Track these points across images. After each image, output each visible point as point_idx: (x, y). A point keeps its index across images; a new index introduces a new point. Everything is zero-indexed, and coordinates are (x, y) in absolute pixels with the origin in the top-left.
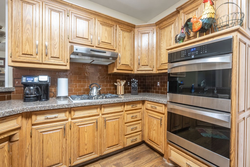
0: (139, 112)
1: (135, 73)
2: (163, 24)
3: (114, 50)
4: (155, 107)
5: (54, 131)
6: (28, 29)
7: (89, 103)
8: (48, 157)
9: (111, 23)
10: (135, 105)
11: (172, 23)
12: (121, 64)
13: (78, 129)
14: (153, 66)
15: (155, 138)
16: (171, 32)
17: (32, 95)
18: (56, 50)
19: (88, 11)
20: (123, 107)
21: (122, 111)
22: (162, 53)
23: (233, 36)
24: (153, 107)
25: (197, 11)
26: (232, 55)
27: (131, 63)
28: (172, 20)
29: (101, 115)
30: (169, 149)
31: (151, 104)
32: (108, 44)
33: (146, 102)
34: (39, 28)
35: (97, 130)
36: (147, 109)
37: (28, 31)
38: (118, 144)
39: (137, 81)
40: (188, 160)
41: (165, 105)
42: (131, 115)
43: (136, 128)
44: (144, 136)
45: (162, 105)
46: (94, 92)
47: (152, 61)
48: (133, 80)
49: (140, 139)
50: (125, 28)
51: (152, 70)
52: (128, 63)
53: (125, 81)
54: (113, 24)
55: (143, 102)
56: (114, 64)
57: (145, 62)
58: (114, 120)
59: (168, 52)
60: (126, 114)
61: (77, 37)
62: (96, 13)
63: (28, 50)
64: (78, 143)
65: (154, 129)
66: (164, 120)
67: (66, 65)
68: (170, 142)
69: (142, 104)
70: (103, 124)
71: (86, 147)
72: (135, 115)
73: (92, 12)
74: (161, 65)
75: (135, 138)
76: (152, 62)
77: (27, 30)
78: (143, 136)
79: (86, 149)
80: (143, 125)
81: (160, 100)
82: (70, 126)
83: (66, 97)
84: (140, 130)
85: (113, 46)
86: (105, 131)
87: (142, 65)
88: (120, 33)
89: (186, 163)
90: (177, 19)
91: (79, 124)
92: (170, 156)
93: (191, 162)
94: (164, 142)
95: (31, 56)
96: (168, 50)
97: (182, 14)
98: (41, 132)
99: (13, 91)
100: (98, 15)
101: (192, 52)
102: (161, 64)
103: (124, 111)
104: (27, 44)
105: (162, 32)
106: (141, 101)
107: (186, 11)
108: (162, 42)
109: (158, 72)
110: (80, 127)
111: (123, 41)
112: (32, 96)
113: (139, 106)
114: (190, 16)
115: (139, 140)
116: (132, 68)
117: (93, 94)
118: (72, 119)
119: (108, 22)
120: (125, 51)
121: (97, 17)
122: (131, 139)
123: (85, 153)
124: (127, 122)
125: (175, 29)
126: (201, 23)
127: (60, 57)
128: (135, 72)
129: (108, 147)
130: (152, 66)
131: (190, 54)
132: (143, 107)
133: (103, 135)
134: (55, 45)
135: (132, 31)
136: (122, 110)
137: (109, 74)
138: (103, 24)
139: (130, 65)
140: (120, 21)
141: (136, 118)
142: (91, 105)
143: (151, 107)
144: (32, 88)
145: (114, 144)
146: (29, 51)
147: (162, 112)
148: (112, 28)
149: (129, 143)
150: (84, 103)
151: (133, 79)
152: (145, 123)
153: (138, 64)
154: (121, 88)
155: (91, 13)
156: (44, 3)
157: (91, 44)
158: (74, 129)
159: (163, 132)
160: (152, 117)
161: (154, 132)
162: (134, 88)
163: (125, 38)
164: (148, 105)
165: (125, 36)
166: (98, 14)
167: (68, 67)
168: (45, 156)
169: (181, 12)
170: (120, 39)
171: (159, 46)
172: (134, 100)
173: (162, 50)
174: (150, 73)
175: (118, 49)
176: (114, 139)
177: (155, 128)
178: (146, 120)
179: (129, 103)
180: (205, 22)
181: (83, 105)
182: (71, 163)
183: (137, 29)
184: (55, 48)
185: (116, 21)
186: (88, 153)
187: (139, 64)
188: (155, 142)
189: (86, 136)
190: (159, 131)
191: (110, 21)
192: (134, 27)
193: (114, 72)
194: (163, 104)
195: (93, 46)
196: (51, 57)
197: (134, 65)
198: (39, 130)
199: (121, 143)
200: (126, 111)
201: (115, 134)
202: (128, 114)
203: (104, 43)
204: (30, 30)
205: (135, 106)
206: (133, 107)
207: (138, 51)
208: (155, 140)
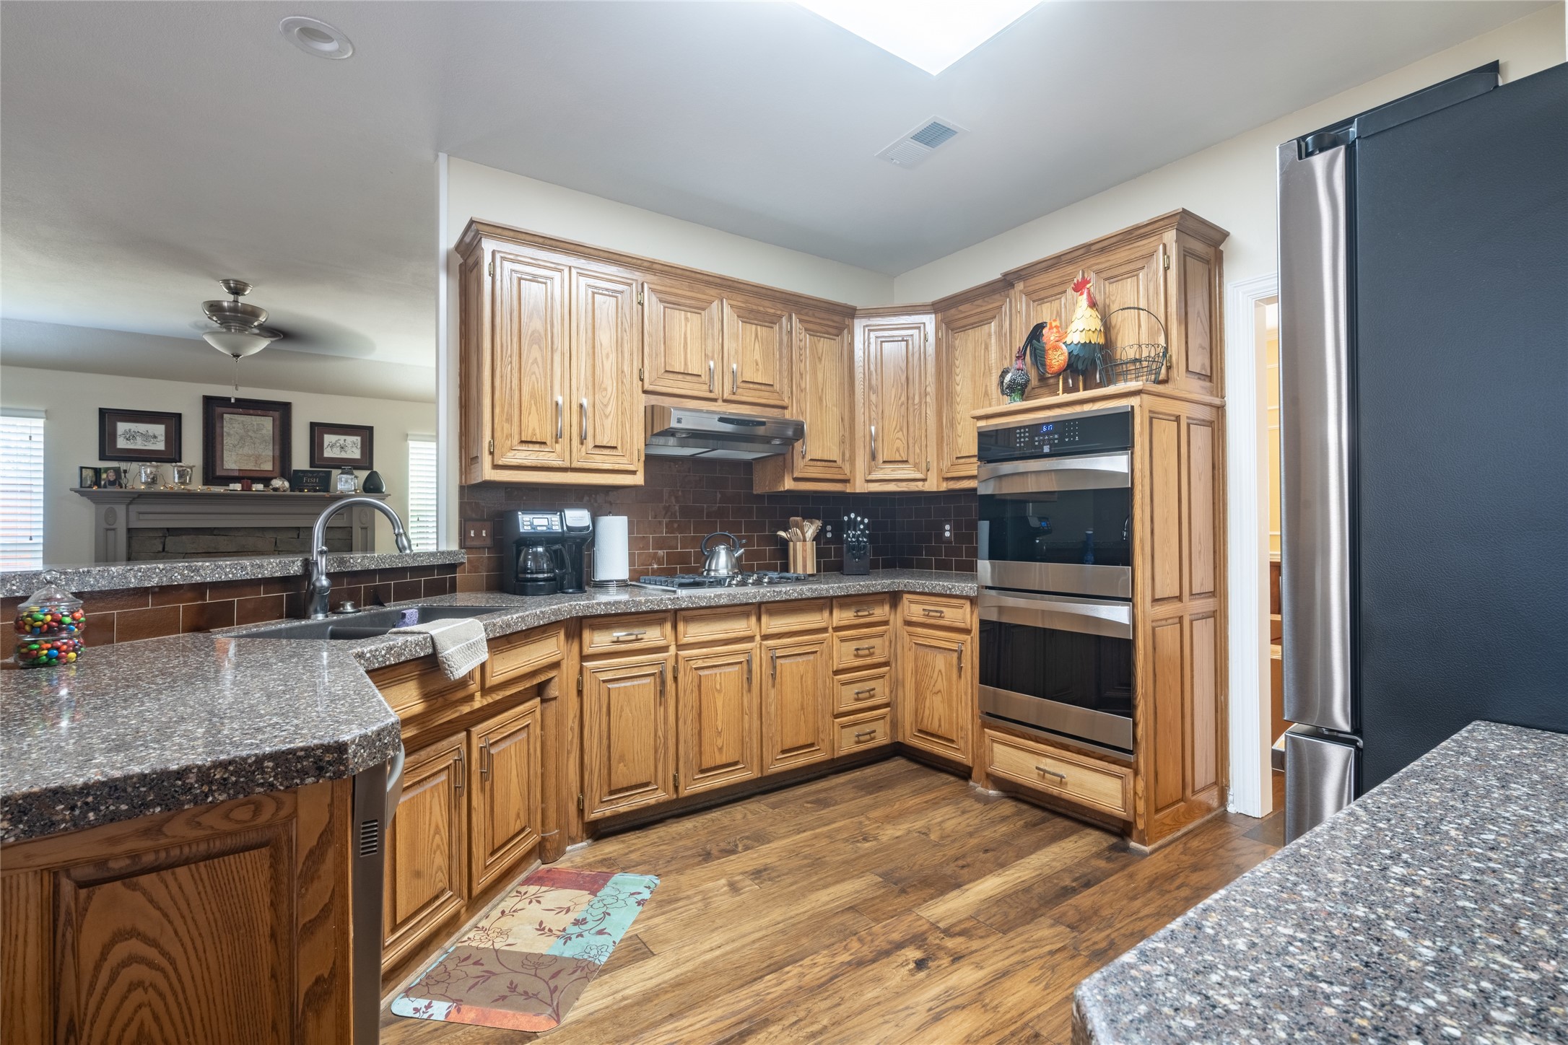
0: (882, 636)
1: (857, 491)
2: (961, 312)
3: (784, 408)
4: (937, 611)
5: (636, 682)
6: (535, 361)
7: (729, 596)
8: (622, 758)
9: (773, 311)
10: (865, 610)
11: (989, 315)
12: (808, 457)
13: (696, 680)
14: (928, 463)
15: (940, 720)
16: (987, 348)
17: (544, 573)
18: (608, 422)
19: (700, 276)
20: (826, 614)
21: (825, 630)
22: (958, 416)
23: (1132, 407)
24: (931, 614)
25: (1063, 300)
26: (1132, 453)
27: (844, 455)
28: (991, 306)
29: (758, 638)
30: (987, 741)
31: (923, 603)
32: (763, 387)
33: (906, 596)
34: (563, 354)
35: (749, 690)
36: (909, 623)
37: (535, 368)
38: (812, 745)
39: (866, 521)
40: (1040, 758)
41: (973, 601)
42: (854, 645)
43: (871, 693)
44: (899, 726)
45: (962, 601)
46: (722, 562)
47: (924, 444)
48: (849, 518)
49: (885, 734)
50: (820, 324)
51: (924, 480)
52: (834, 455)
53: (819, 523)
54: (779, 312)
55: (894, 598)
56: (781, 458)
57: (898, 450)
58: (799, 659)
59: (978, 428)
60: (836, 641)
61: (666, 371)
62: (725, 283)
63: (534, 430)
64: (698, 725)
65: (936, 689)
66: (969, 653)
67: (634, 472)
68: (992, 718)
69: (891, 608)
70: (767, 670)
71: (719, 743)
72: (865, 644)
73: (711, 279)
74: (956, 462)
75: (867, 728)
76: (923, 449)
77: (532, 364)
78: (894, 725)
79: (720, 749)
80: (896, 684)
81: (954, 587)
82: (675, 670)
83: (622, 585)
84: (885, 700)
85: (780, 394)
86: (772, 693)
87: (884, 462)
88: (802, 344)
89: (1037, 768)
90: (1006, 308)
91: (700, 664)
92: (992, 763)
93: (1049, 761)
94: (970, 727)
95: (543, 448)
96: (979, 418)
97: (1021, 298)
98: (604, 681)
99: (462, 563)
100: (730, 287)
101: (1044, 435)
102: (957, 458)
103: (830, 630)
104: (533, 408)
105: (957, 342)
106: (887, 595)
107: (1035, 291)
108: (958, 379)
109: (944, 487)
110: (702, 673)
111: (814, 373)
112: (541, 576)
113: (881, 612)
114: (1045, 313)
115: (882, 739)
116: (847, 471)
117: (716, 570)
118: (680, 647)
119: (761, 309)
120: (821, 409)
121: (725, 294)
122: (856, 730)
123: (718, 762)
124: (841, 666)
125: (1000, 340)
126: (1067, 354)
127: (619, 447)
128: (860, 486)
129: (784, 752)
130: (924, 465)
131: (1039, 441)
132: (896, 618)
133: (766, 708)
134: (606, 406)
135: (846, 331)
136: (823, 625)
137: (758, 496)
138: (748, 316)
139: (839, 463)
140: (803, 300)
141: (871, 654)
142: (735, 601)
143: (922, 613)
144: (540, 549)
145: (801, 743)
146: (537, 431)
147: (962, 625)
148: (777, 327)
149: (847, 745)
150: (716, 596)
151: (853, 516)
152: (903, 675)
153: (868, 457)
154: (804, 551)
155: (708, 283)
156: (574, 271)
157: (711, 391)
158: (686, 679)
159: (966, 694)
160: (927, 650)
161: (938, 699)
162: (853, 548)
163: (820, 359)
164: (913, 609)
165: (820, 351)
166: (730, 283)
167: (639, 479)
168: (615, 756)
169: (1020, 286)
170: (802, 365)
171: (948, 392)
172: (865, 591)
173: (958, 408)
174: (917, 489)
175: (798, 402)
176: (802, 724)
177: (939, 686)
178: (907, 666)
179: (848, 600)
180: (1075, 353)
181: (713, 604)
182: (680, 788)
183: (865, 322)
184: (607, 417)
185: (789, 301)
186: (724, 760)
187: (873, 457)
188: (940, 733)
189: (719, 704)
190: (955, 693)
191: (767, 303)
192: (850, 313)
193: (782, 489)
194: (966, 598)
195: (715, 400)
196: (596, 446)
197: (852, 460)
198: (598, 675)
199: (823, 740)
200: (837, 629)
201: (803, 708)
202: (843, 640)
203: (751, 386)
204: (540, 365)
205: (866, 613)
206: (860, 614)
207: (869, 405)
208: (940, 726)
